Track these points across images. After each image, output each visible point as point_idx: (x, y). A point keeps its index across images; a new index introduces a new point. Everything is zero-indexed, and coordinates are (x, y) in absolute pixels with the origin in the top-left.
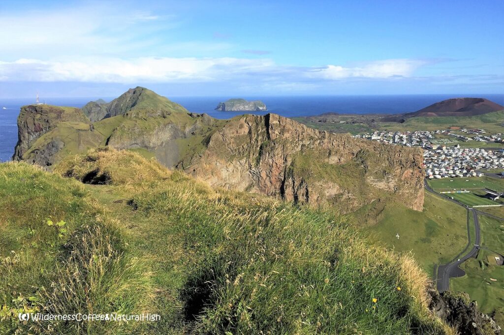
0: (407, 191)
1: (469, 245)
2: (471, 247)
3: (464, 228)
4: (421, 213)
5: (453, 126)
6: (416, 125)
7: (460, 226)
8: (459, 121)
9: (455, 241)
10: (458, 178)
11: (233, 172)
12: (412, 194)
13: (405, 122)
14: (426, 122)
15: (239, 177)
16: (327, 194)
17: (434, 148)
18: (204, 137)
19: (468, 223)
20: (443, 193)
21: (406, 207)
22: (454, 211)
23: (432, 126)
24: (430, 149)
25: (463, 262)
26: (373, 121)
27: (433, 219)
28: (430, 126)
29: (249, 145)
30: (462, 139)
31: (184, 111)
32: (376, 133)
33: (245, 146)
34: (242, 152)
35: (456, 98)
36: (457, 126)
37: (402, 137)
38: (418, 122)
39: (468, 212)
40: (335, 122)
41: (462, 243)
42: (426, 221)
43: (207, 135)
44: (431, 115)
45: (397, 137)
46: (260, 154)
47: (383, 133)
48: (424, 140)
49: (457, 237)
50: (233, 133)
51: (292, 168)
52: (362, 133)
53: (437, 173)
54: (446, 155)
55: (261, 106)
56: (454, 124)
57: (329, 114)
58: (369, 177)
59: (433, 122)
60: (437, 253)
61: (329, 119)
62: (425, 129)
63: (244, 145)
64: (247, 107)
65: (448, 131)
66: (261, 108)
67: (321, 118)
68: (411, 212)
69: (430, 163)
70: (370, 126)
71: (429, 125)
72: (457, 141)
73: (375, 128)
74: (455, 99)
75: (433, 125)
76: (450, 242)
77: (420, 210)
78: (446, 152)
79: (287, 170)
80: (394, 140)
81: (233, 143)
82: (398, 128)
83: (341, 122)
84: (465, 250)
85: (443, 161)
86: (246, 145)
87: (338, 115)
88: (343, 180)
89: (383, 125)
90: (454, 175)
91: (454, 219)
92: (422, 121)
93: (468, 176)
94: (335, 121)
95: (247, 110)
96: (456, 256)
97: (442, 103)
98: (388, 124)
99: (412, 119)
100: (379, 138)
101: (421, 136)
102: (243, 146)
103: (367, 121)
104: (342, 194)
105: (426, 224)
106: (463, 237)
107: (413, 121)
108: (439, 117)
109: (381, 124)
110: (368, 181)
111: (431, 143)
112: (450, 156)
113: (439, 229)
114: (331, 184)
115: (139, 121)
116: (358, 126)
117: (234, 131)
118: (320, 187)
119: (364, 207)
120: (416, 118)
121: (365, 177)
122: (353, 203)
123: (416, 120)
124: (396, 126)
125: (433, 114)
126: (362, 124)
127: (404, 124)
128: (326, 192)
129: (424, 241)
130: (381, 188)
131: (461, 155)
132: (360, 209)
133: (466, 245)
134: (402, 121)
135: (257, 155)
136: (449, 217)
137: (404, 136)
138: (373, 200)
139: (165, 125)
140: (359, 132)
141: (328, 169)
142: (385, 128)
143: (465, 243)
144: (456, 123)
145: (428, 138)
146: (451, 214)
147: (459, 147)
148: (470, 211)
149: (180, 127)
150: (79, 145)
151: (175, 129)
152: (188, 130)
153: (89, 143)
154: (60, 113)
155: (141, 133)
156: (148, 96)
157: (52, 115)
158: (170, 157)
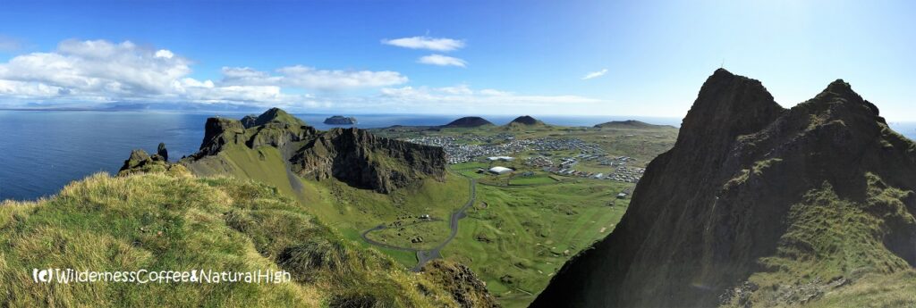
18: (311, 141)
23: (454, 133)
24: (452, 146)
26: (422, 130)
43: (313, 140)
52: (416, 138)
54: (461, 150)
57: (396, 126)
61: (396, 129)
67: (391, 129)
70: (421, 134)
73: (423, 134)
80: (434, 142)
107: (444, 130)
109: (427, 133)
134: (439, 131)
149: (296, 134)
150: (236, 142)
151: (293, 135)
152: (301, 137)
153: (242, 141)
154: (228, 122)
155: (272, 137)
156: (281, 114)
157: (224, 124)
158: (289, 152)
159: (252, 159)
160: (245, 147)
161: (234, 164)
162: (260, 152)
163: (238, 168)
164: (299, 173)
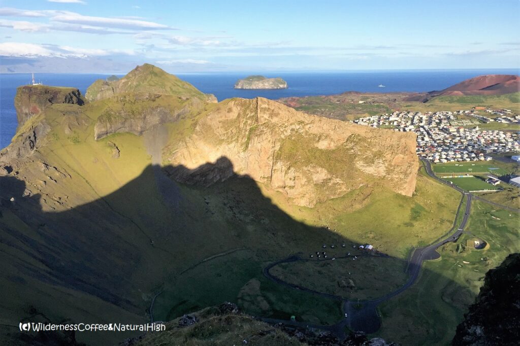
0: (397, 176)
1: (453, 229)
2: (453, 232)
3: (454, 213)
4: (410, 198)
5: (479, 106)
6: (440, 105)
7: (450, 211)
8: (486, 100)
9: (439, 225)
10: (465, 162)
12: (401, 179)
13: (429, 101)
14: (450, 102)
16: (315, 179)
17: (451, 130)
19: (459, 207)
20: (444, 177)
21: (394, 192)
22: (448, 195)
23: (457, 106)
25: (441, 245)
27: (422, 204)
28: (454, 106)
29: (238, 129)
30: (483, 121)
31: (193, 90)
32: (395, 114)
33: (233, 131)
34: (230, 136)
35: (487, 75)
36: (483, 106)
37: (421, 118)
38: (442, 101)
39: (463, 197)
40: (354, 102)
41: (446, 227)
42: (413, 206)
43: (195, 119)
44: (457, 94)
45: (416, 118)
46: (249, 139)
47: (403, 114)
48: (444, 121)
49: (442, 221)
50: (221, 117)
51: (280, 152)
52: (381, 114)
53: (444, 157)
55: (282, 83)
56: (480, 104)
57: (350, 92)
58: (358, 162)
60: (417, 236)
61: (348, 99)
62: (449, 109)
63: (233, 129)
64: (266, 84)
65: (472, 112)
66: (282, 86)
67: (341, 97)
68: (398, 196)
69: (441, 146)
70: (391, 106)
71: (453, 104)
72: (478, 123)
74: (485, 76)
75: (458, 104)
76: (433, 226)
77: (410, 195)
78: (462, 135)
79: (276, 154)
80: (412, 121)
81: (222, 127)
82: (420, 108)
83: (361, 102)
84: (447, 235)
85: (456, 144)
86: (235, 129)
87: (360, 93)
88: (332, 165)
89: (405, 105)
90: (461, 160)
91: (446, 204)
92: (446, 100)
93: (475, 160)
94: (355, 100)
95: (267, 88)
96: (436, 239)
97: (472, 80)
98: (410, 104)
99: (436, 99)
100: (397, 119)
101: (442, 117)
102: (231, 131)
103: (388, 101)
104: (330, 179)
105: (412, 209)
106: (449, 221)
107: (437, 102)
108: (465, 96)
110: (358, 166)
111: (450, 125)
112: (465, 138)
113: (425, 213)
114: (319, 169)
116: (377, 106)
118: (308, 172)
119: (352, 192)
120: (440, 97)
121: (354, 162)
122: (340, 188)
123: (440, 99)
124: (418, 106)
125: (460, 92)
126: (382, 104)
127: (427, 104)
128: (314, 177)
129: (407, 225)
130: (370, 173)
131: (477, 138)
132: (347, 194)
133: (449, 229)
134: (426, 101)
135: (246, 139)
136: (440, 202)
137: (424, 117)
138: (361, 185)
140: (377, 113)
141: (317, 154)
142: (406, 108)
143: (449, 227)
144: (483, 102)
145: (449, 118)
146: (444, 199)
147: (477, 128)
148: (466, 196)
149: (169, 110)
151: (164, 112)
153: (75, 126)
154: (55, 94)
156: (156, 74)
164: (174, 175)
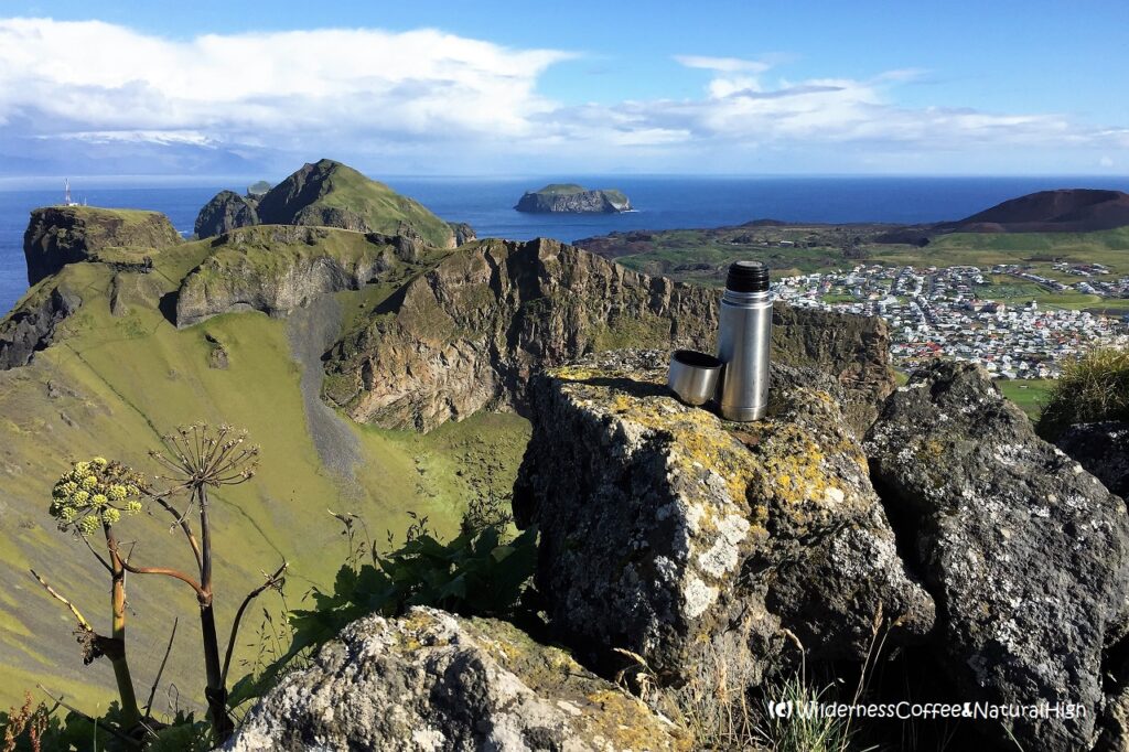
6: (955, 252)
8: (1054, 243)
10: (1003, 381)
11: (458, 365)
13: (931, 244)
14: (977, 247)
15: (472, 377)
17: (976, 309)
18: (396, 287)
23: (989, 256)
24: (966, 309)
26: (857, 241)
28: (984, 256)
29: (496, 307)
30: (1048, 288)
31: (423, 214)
32: (857, 269)
33: (484, 311)
34: (478, 322)
35: (1056, 189)
37: (914, 281)
38: (959, 244)
40: (770, 244)
43: (403, 284)
44: (991, 230)
45: (902, 279)
46: (518, 327)
47: (874, 271)
48: (962, 289)
50: (458, 282)
52: (826, 269)
54: (999, 325)
55: (619, 201)
56: (1041, 252)
57: (763, 223)
59: (994, 245)
61: (759, 236)
62: (972, 262)
63: (484, 307)
64: (585, 202)
65: (1025, 269)
66: (617, 206)
67: (739, 233)
69: (953, 344)
70: (848, 254)
71: (982, 252)
72: (1034, 293)
73: (858, 257)
74: (1052, 192)
75: (993, 252)
78: (1000, 319)
80: (894, 286)
81: (459, 302)
82: (912, 258)
85: (986, 339)
86: (487, 307)
87: (783, 225)
89: (878, 252)
90: (996, 376)
92: (968, 244)
93: (1027, 377)
94: (771, 240)
97: (1023, 200)
98: (889, 249)
99: (946, 239)
100: (862, 281)
101: (959, 278)
102: (480, 310)
103: (843, 242)
107: (947, 242)
108: (1008, 235)
109: (874, 248)
111: (976, 297)
112: (1007, 328)
115: (251, 252)
116: (818, 252)
117: (460, 276)
120: (955, 235)
123: (954, 240)
124: (909, 255)
125: (997, 225)
126: (829, 248)
127: (926, 249)
131: (1033, 325)
134: (924, 242)
135: (512, 330)
137: (920, 279)
139: (312, 261)
140: (819, 268)
142: (881, 259)
144: (1046, 248)
145: (973, 282)
147: (1034, 305)
149: (345, 264)
150: (113, 303)
151: (334, 269)
152: (363, 272)
153: (136, 299)
154: (113, 225)
155: (256, 279)
156: (344, 182)
157: (95, 230)
158: (319, 330)
159: (177, 365)
160: (153, 319)
161: (102, 391)
162: (209, 338)
163: (116, 405)
164: (349, 407)
